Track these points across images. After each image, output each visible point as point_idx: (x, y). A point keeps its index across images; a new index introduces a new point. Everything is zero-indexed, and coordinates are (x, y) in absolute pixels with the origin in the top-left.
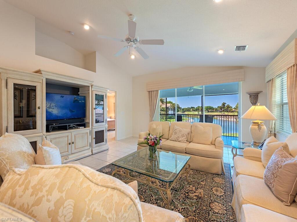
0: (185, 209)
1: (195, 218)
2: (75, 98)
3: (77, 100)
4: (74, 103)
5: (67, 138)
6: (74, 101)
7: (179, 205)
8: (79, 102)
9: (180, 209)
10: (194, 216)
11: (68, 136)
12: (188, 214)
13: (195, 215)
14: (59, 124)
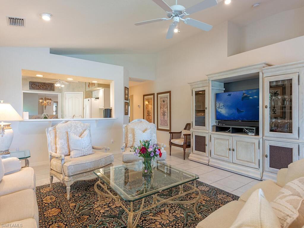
0: (95, 222)
1: (82, 222)
2: (243, 94)
3: (246, 96)
4: (242, 100)
5: (228, 142)
6: (242, 98)
7: (104, 219)
8: (249, 99)
9: (99, 218)
10: (83, 223)
11: (228, 140)
12: (89, 220)
13: (82, 225)
14: (226, 125)
